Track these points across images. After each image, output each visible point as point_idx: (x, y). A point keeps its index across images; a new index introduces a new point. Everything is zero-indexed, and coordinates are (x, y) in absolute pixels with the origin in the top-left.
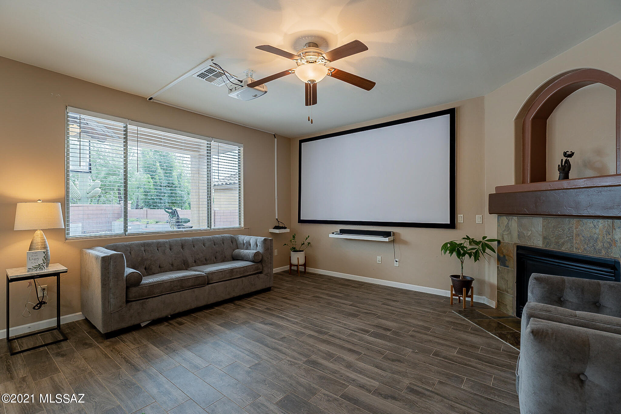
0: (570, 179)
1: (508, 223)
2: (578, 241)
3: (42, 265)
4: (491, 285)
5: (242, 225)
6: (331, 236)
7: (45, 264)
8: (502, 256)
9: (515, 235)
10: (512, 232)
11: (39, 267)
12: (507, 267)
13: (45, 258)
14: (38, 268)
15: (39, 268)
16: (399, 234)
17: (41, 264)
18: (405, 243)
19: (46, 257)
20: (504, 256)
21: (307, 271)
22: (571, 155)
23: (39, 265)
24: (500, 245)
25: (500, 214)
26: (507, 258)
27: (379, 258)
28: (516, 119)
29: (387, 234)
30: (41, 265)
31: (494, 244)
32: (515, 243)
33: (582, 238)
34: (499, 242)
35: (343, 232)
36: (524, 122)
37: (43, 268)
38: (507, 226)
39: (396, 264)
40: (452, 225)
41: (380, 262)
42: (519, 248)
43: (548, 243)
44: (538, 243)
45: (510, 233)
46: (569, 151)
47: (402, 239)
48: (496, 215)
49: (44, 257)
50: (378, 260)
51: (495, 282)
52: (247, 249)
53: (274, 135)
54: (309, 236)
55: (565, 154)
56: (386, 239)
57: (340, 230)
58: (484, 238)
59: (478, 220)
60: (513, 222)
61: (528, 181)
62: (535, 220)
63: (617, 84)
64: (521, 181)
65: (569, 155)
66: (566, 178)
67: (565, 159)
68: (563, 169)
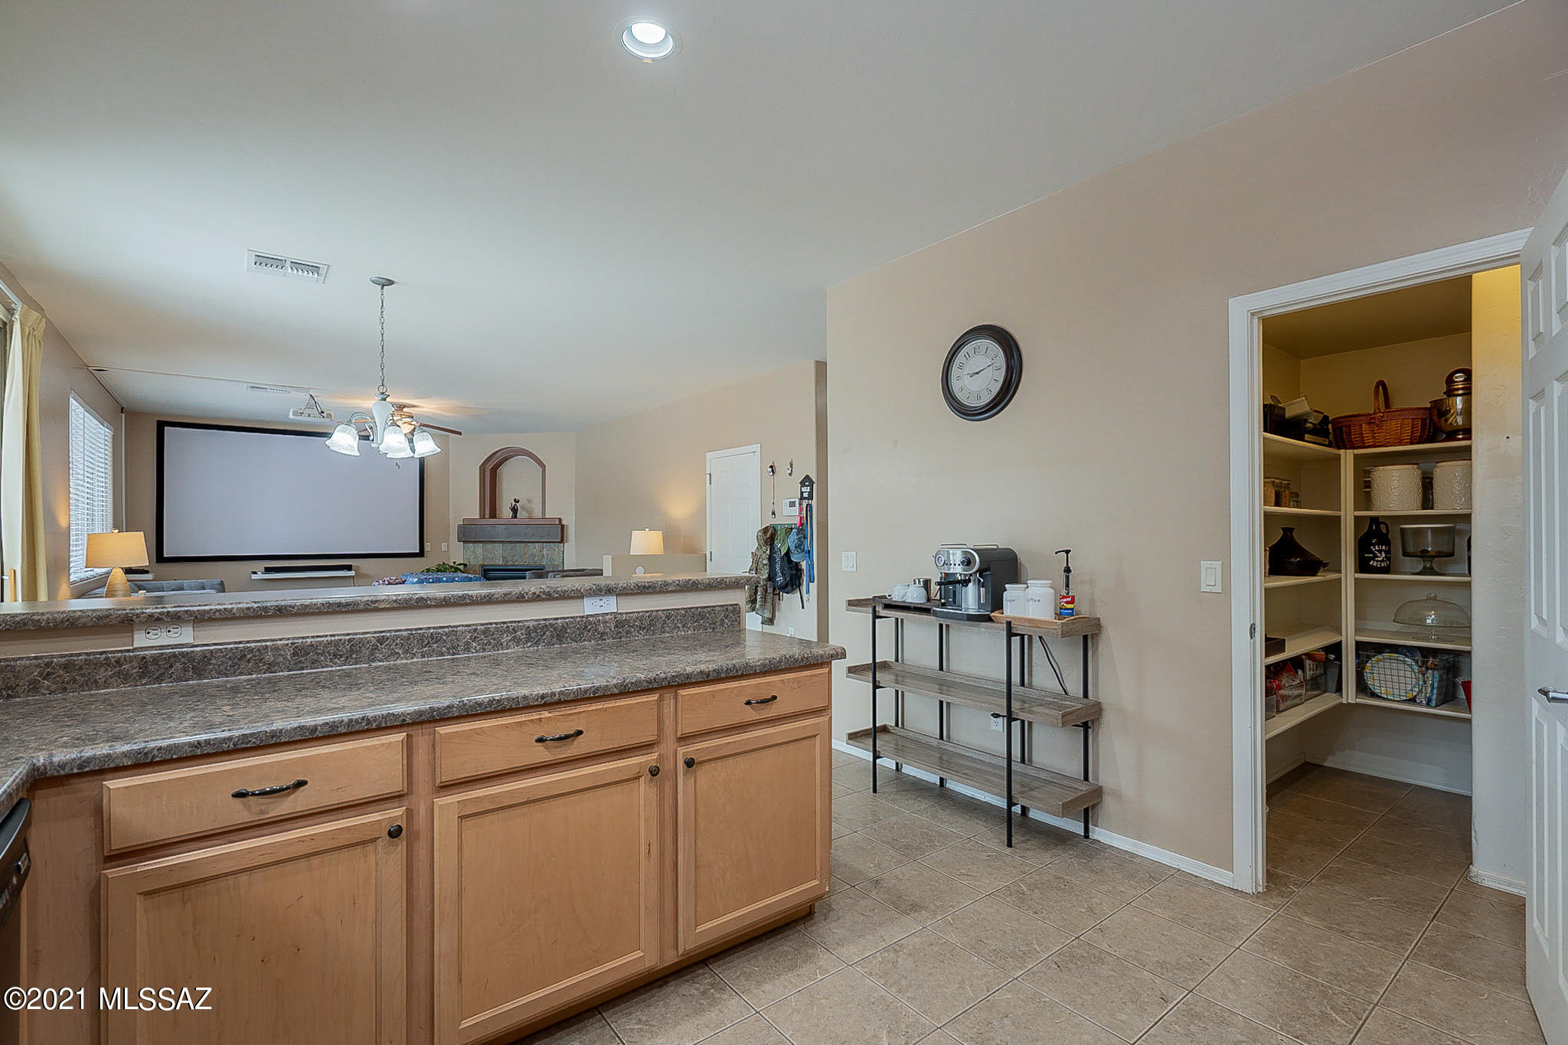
0: (518, 517)
1: (474, 549)
2: (525, 558)
6: (255, 577)
9: (480, 558)
10: (477, 556)
16: (358, 567)
18: (365, 576)
22: (518, 502)
24: (467, 568)
25: (466, 542)
28: (481, 467)
29: (349, 568)
32: (480, 565)
33: (528, 555)
34: (465, 565)
35: (268, 570)
36: (484, 470)
38: (473, 552)
40: (421, 554)
42: (482, 566)
43: (506, 562)
44: (499, 562)
46: (518, 498)
48: (462, 543)
53: (123, 408)
55: (515, 500)
56: (352, 573)
57: (265, 568)
58: (454, 563)
59: (444, 548)
60: (479, 549)
61: (487, 516)
62: (497, 545)
63: (543, 467)
64: (482, 516)
65: (516, 501)
66: (516, 517)
67: (514, 503)
68: (515, 510)
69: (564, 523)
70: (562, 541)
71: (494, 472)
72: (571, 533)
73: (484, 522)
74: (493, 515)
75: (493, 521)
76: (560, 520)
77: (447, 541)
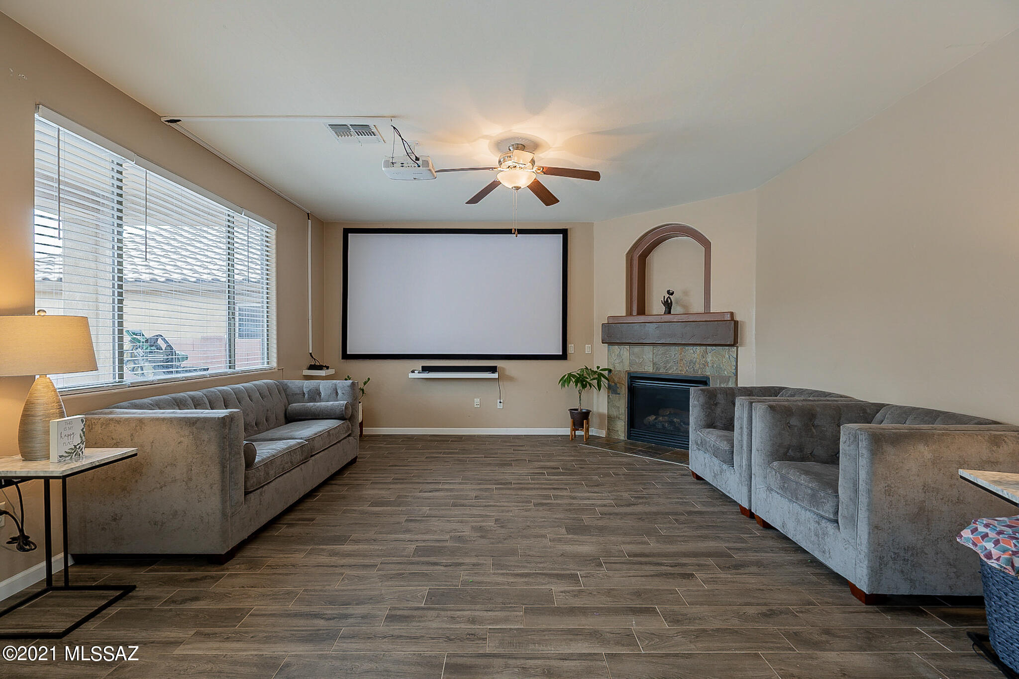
0: (672, 313)
1: (620, 352)
2: (682, 365)
3: (80, 447)
4: (601, 415)
5: (274, 364)
6: (411, 375)
7: (83, 444)
8: (613, 384)
9: (627, 363)
10: (624, 361)
11: (75, 451)
12: (619, 394)
13: (84, 433)
14: (73, 453)
15: (75, 453)
16: (503, 369)
17: (79, 444)
18: (511, 379)
19: (84, 430)
20: (616, 384)
21: (364, 434)
22: (672, 294)
23: (75, 446)
24: (611, 374)
25: (611, 344)
26: (618, 385)
27: (477, 400)
28: (627, 254)
29: (493, 369)
30: (78, 447)
31: (606, 373)
32: (626, 371)
33: (685, 362)
34: (610, 371)
35: (425, 369)
36: (631, 258)
37: (81, 453)
38: (619, 356)
39: (500, 406)
40: (564, 356)
41: (479, 406)
42: (629, 373)
43: (657, 368)
44: (649, 369)
45: (622, 362)
46: (672, 290)
47: (508, 376)
48: (607, 345)
49: (82, 430)
50: (475, 404)
51: (606, 412)
52: (314, 400)
53: (308, 214)
54: (369, 379)
55: (668, 292)
56: (496, 375)
57: (423, 367)
58: (598, 367)
59: (588, 350)
60: (625, 351)
61: (635, 313)
62: (646, 348)
63: (706, 244)
64: (629, 313)
65: (670, 293)
66: (669, 313)
67: (667, 295)
68: (668, 305)
69: (737, 318)
70: (735, 343)
71: (644, 257)
72: (749, 334)
73: (631, 319)
74: (642, 311)
75: (642, 319)
76: (732, 314)
77: (591, 343)
